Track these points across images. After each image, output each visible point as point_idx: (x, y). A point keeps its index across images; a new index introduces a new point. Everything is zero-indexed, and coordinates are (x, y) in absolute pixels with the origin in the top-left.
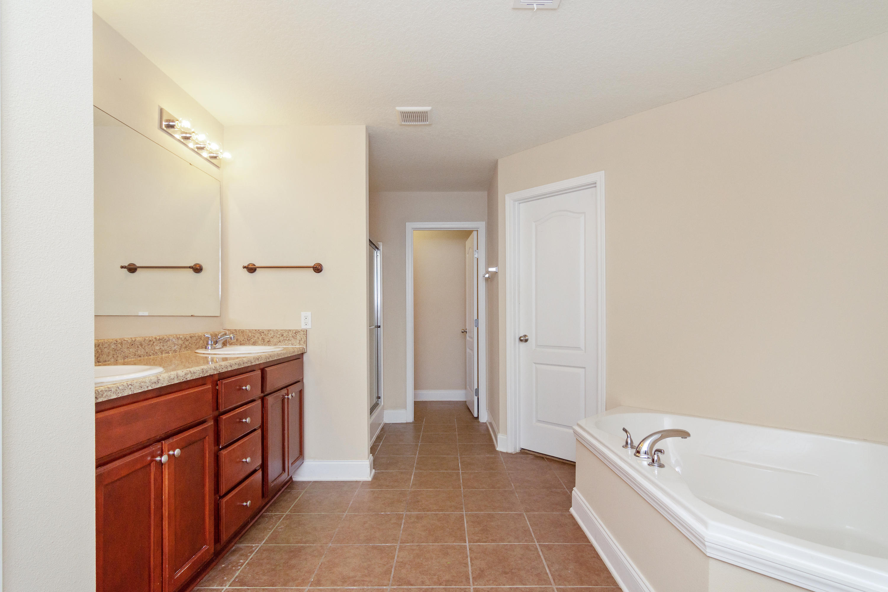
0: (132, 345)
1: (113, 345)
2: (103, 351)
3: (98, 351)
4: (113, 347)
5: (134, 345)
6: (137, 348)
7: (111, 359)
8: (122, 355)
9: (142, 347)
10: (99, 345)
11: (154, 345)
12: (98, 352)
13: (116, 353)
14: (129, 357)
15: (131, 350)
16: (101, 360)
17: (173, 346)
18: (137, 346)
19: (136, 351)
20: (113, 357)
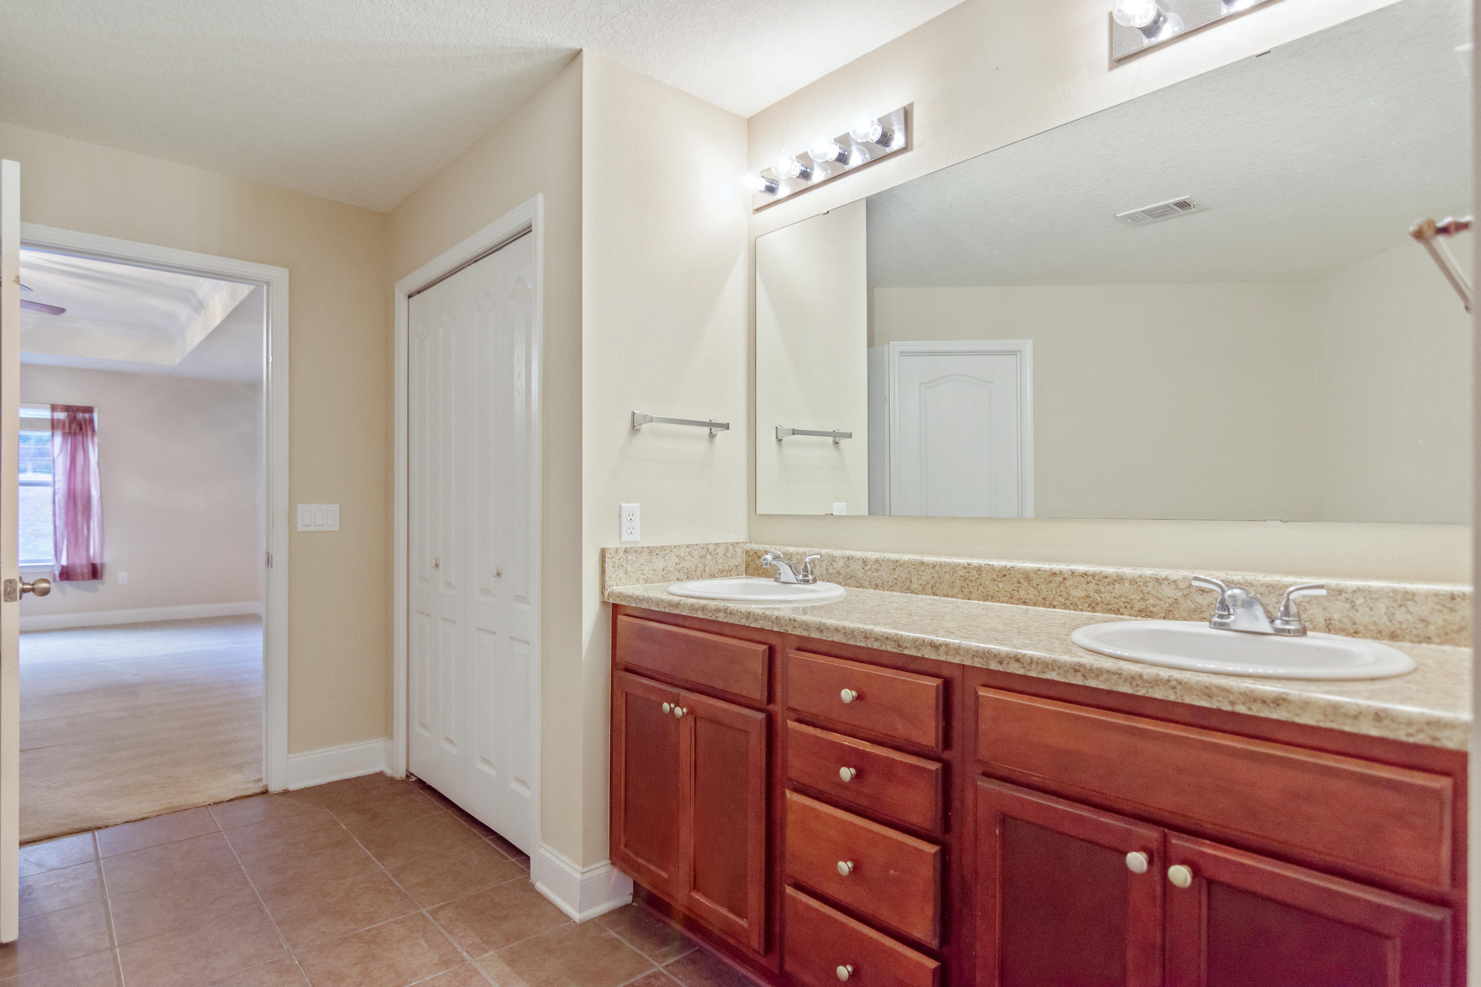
0: (1004, 576)
1: (960, 570)
2: (942, 577)
3: (932, 575)
4: (961, 573)
5: (1008, 576)
6: (1016, 584)
7: (957, 593)
8: (980, 592)
9: (1029, 584)
10: (935, 566)
11: (1068, 585)
12: (933, 577)
13: (968, 585)
14: (998, 599)
15: (1001, 585)
16: (939, 592)
17: (1138, 598)
18: (1015, 580)
19: (1014, 590)
20: (962, 591)
